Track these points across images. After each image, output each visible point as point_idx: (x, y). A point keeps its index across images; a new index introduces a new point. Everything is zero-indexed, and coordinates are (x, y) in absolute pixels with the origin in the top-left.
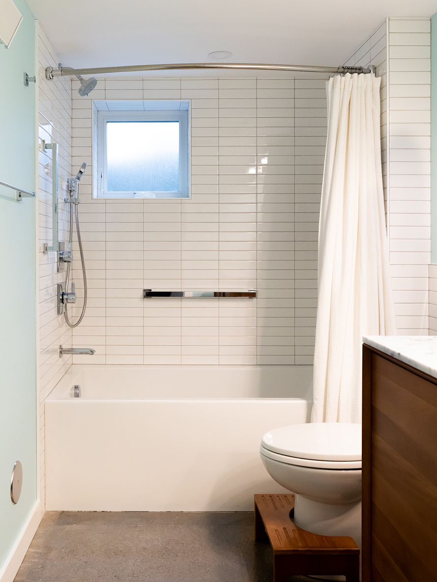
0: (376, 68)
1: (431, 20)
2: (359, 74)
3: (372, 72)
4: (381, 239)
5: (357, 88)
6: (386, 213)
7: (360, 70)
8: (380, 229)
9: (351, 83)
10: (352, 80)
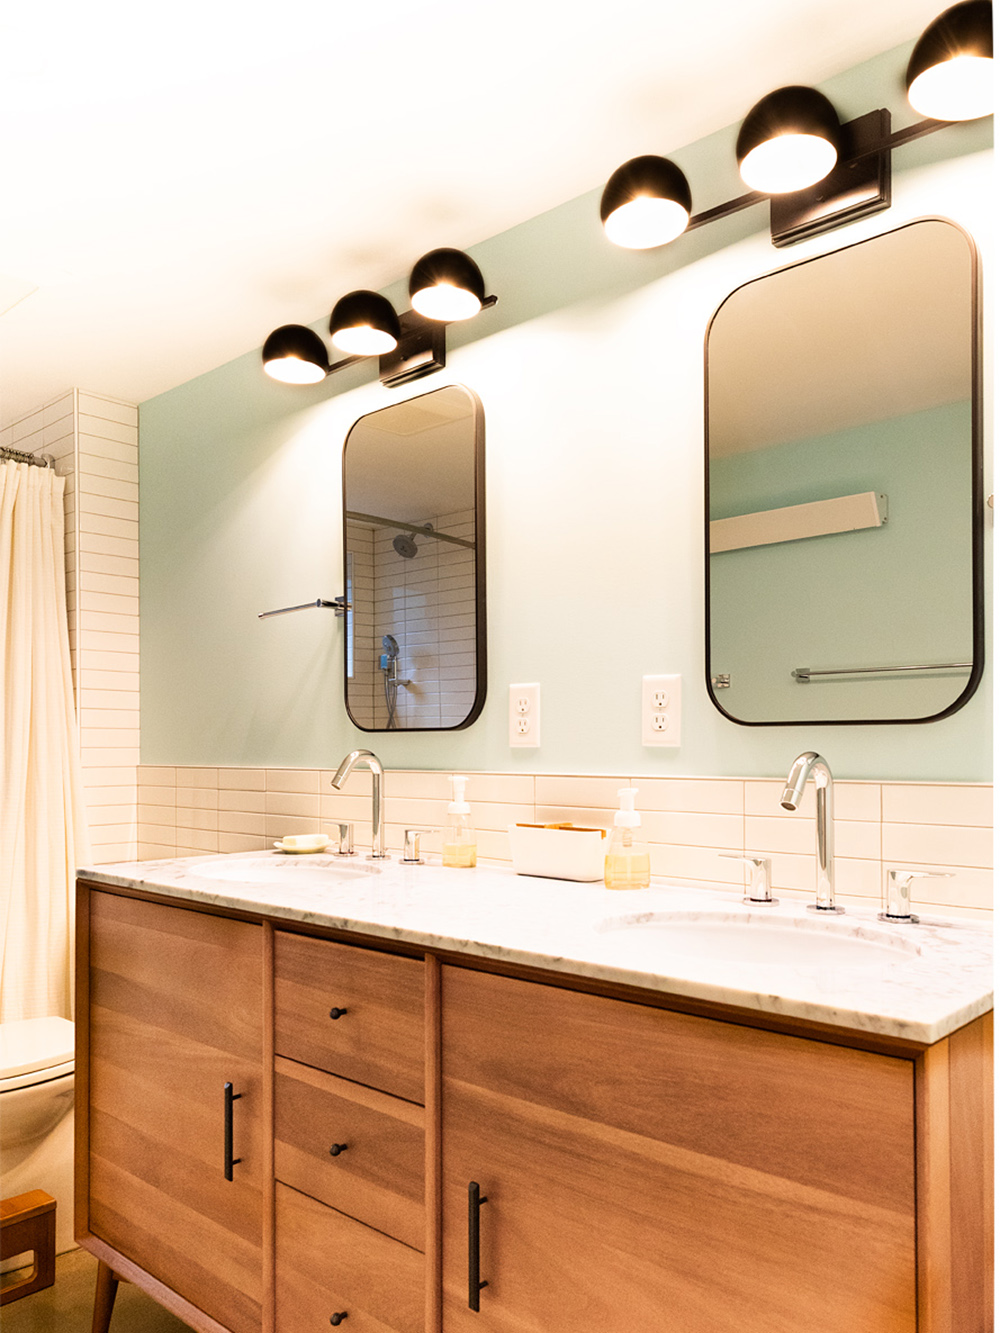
0: (54, 461)
1: (138, 408)
2: (30, 464)
3: (49, 465)
4: (68, 729)
5: (28, 487)
6: (75, 689)
7: (28, 459)
8: (66, 713)
9: (18, 477)
10: (19, 472)
